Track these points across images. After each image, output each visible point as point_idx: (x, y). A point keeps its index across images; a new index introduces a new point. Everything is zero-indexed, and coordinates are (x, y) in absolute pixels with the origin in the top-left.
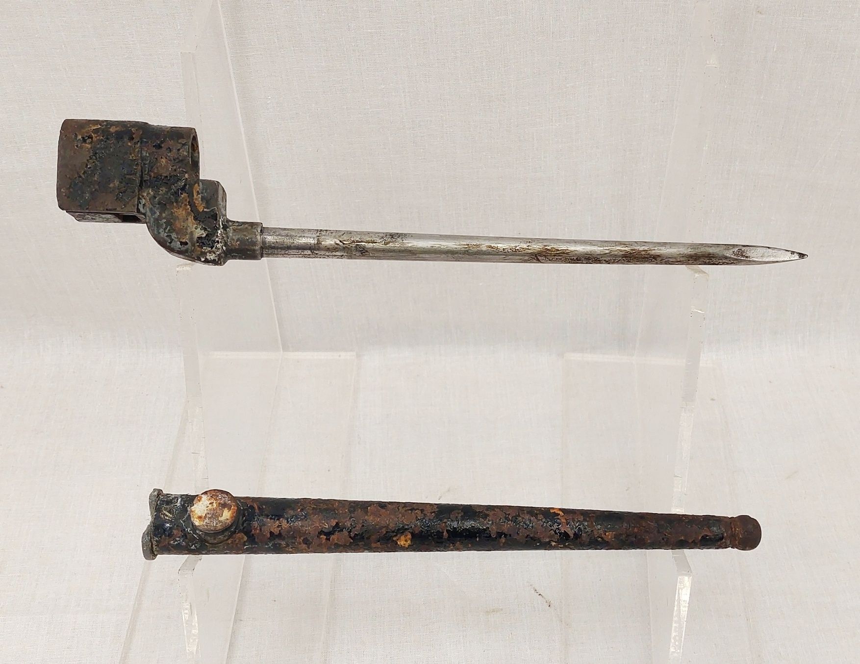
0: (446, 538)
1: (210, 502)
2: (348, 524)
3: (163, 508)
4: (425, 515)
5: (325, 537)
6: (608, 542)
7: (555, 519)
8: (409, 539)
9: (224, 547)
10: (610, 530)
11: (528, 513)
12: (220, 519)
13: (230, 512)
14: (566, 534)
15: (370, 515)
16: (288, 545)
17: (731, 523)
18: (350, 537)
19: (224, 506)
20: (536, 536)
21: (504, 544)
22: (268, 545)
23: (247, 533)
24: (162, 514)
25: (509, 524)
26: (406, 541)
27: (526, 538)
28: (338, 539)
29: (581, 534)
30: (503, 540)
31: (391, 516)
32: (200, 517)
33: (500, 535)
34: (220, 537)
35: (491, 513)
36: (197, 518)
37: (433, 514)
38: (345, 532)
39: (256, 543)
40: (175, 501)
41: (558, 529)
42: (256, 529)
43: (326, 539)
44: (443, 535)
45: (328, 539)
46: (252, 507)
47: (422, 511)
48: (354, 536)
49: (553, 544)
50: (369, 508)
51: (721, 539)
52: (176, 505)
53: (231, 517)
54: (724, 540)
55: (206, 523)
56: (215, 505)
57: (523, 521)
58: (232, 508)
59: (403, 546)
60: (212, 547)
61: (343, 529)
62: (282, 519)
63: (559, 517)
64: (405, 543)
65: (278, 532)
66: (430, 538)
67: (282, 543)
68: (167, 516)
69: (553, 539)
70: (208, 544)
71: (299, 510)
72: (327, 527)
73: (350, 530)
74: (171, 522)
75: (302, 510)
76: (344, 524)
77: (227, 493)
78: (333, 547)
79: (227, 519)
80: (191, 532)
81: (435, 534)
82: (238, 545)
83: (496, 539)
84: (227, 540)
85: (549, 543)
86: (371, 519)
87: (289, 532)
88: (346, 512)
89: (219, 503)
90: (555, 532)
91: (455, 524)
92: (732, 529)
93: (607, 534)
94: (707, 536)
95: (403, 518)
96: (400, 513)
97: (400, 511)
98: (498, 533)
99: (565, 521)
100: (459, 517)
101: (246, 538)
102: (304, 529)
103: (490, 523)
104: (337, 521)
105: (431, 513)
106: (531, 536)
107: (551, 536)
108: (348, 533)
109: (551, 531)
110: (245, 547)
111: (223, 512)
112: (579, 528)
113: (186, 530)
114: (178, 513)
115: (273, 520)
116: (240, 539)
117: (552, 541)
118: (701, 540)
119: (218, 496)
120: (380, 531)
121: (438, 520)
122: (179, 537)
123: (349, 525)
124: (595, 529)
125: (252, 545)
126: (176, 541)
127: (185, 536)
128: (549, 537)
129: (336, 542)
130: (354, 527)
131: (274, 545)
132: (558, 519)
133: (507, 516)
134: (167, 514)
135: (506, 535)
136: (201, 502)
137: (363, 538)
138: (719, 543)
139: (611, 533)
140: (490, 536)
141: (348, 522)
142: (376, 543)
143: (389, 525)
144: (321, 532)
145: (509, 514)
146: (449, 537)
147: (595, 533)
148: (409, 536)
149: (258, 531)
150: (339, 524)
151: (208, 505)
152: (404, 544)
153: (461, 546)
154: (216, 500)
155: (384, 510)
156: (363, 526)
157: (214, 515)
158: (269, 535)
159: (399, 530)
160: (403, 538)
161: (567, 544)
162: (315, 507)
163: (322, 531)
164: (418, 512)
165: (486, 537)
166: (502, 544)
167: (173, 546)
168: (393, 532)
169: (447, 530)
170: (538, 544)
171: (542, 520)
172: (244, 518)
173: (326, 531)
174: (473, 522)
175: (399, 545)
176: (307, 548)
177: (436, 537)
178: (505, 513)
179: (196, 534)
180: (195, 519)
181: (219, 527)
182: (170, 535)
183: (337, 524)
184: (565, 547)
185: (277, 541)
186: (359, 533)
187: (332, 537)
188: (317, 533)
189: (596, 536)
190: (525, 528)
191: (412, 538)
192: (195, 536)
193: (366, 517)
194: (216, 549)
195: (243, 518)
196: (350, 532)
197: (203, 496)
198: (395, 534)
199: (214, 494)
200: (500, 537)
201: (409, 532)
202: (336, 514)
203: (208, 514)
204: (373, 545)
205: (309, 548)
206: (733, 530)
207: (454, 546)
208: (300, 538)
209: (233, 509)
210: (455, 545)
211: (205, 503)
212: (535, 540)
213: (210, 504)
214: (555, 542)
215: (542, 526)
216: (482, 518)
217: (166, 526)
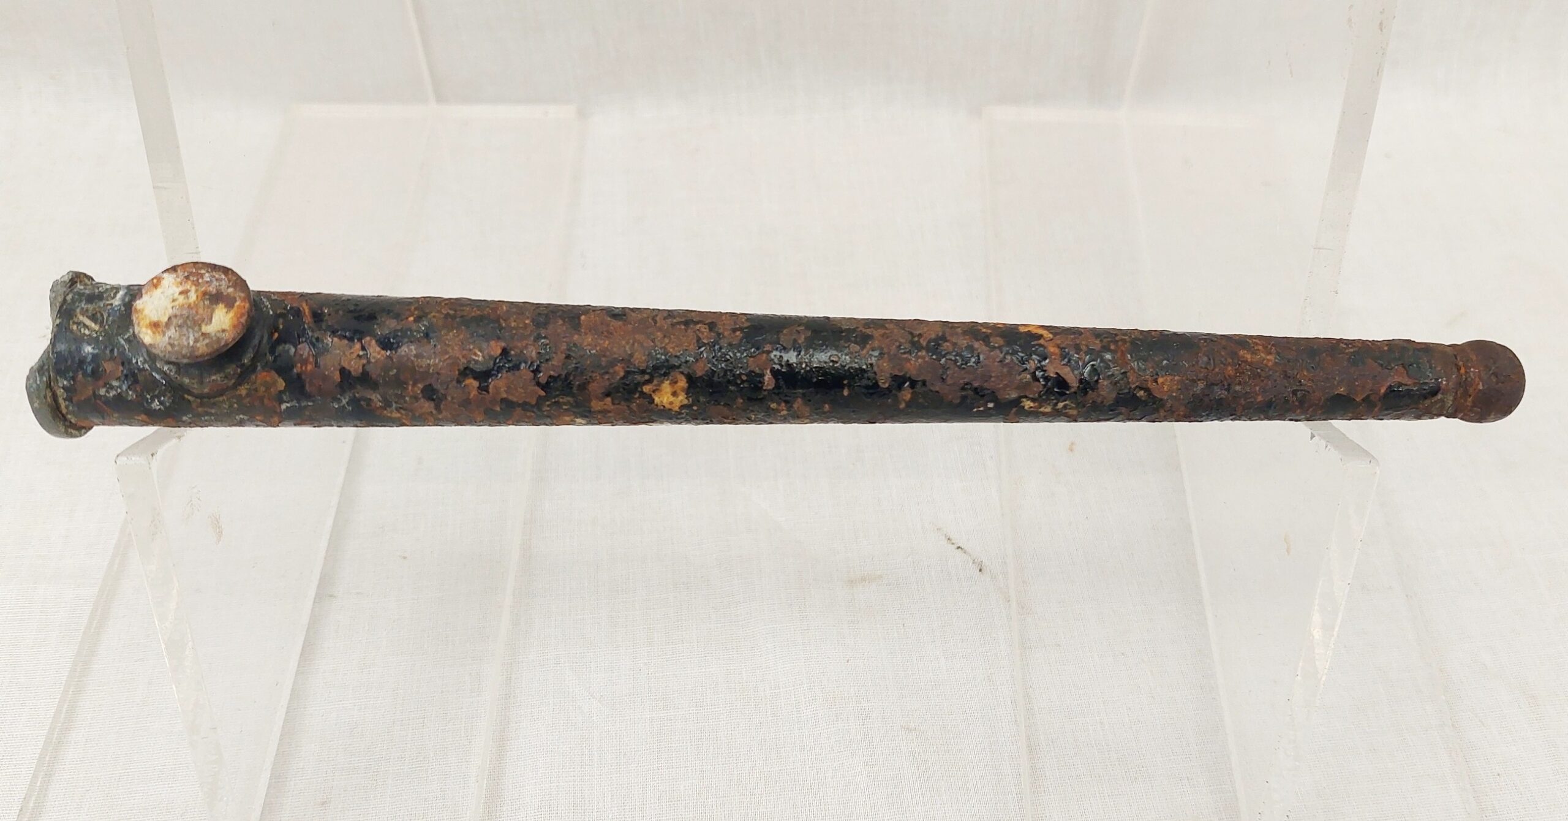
0: (770, 387)
1: (181, 289)
2: (532, 352)
3: (78, 310)
4: (719, 334)
5: (476, 384)
6: (1161, 400)
7: (1034, 346)
8: (683, 390)
9: (231, 406)
10: (1170, 370)
11: (965, 333)
12: (205, 329)
13: (231, 314)
14: (1061, 383)
15: (586, 334)
16: (387, 404)
17: (1456, 356)
18: (538, 384)
19: (216, 298)
20: (986, 385)
21: (909, 404)
22: (339, 401)
23: (283, 369)
24: (74, 323)
25: (920, 357)
26: (674, 394)
27: (963, 389)
28: (509, 387)
29: (1097, 381)
30: (906, 394)
31: (637, 336)
32: (155, 325)
33: (899, 381)
34: (214, 377)
35: (876, 333)
36: (147, 327)
37: (738, 333)
38: (524, 370)
39: (309, 397)
40: (110, 295)
41: (1041, 368)
42: (305, 362)
43: (479, 388)
44: (762, 383)
45: (484, 389)
46: (298, 313)
47: (712, 326)
48: (548, 383)
49: (1028, 404)
50: (583, 317)
51: (1434, 392)
52: (112, 304)
53: (235, 326)
54: (1439, 396)
55: (170, 338)
56: (193, 296)
57: (954, 351)
58: (238, 303)
59: (668, 406)
60: (202, 405)
61: (520, 363)
62: (368, 338)
63: (1042, 341)
64: (672, 399)
65: (360, 370)
66: (732, 388)
67: (373, 397)
68: (86, 326)
69: (1027, 394)
70: (190, 398)
71: (412, 319)
72: (480, 359)
73: (538, 366)
74: (92, 340)
75: (418, 319)
76: (522, 352)
77: (226, 270)
78: (498, 409)
79: (224, 331)
80: (147, 366)
81: (744, 378)
82: (266, 401)
83: (891, 391)
84: (235, 387)
85: (1016, 402)
86: (588, 343)
87: (386, 369)
88: (526, 326)
89: (205, 293)
90: (1033, 374)
91: (792, 357)
92: (1459, 369)
93: (1160, 380)
94: (1400, 384)
95: (667, 341)
96: (660, 329)
97: (658, 325)
98: (895, 378)
99: (1057, 351)
100: (801, 340)
101: (281, 384)
102: (425, 362)
103: (876, 353)
104: (503, 344)
105: (734, 330)
106: (976, 384)
107: (1025, 386)
108: (532, 375)
109: (1023, 375)
110: (284, 406)
111: (213, 311)
112: (1093, 365)
113: (134, 361)
114: (113, 321)
115: (346, 342)
116: (268, 386)
117: (1026, 397)
118: (1386, 395)
119: (202, 276)
120: (611, 371)
121: (749, 346)
122: (118, 379)
123: (534, 354)
124: (1132, 368)
125: (298, 401)
126: (112, 387)
127: (132, 376)
128: (1018, 388)
129: (504, 395)
130: (547, 360)
131: (354, 401)
132: (1041, 345)
133: (916, 339)
134: (88, 322)
135: (913, 384)
136: (159, 290)
137: (569, 386)
138: (1427, 403)
139: (1169, 378)
140: (876, 385)
141: (531, 348)
142: (601, 400)
143: (631, 355)
144: (467, 372)
145: (920, 335)
146: (777, 387)
147: (1132, 378)
148: (683, 383)
149: (309, 367)
150: (508, 353)
151: (176, 295)
152: (671, 403)
153: (806, 410)
154: (196, 284)
155: (620, 323)
156: (568, 357)
157: (189, 319)
158: (337, 377)
159: (656, 368)
160: (666, 386)
161: (1061, 405)
162: (452, 312)
163: (466, 369)
164: (704, 329)
165: (867, 387)
166: (903, 406)
167: (107, 402)
168: (643, 372)
169: (773, 371)
170: (991, 405)
171: (1000, 348)
172: (276, 335)
173: (478, 368)
174: (835, 352)
175: (657, 405)
176: (434, 412)
177: (746, 385)
178: (911, 333)
179: (160, 371)
180: (144, 330)
181: (202, 347)
182: (96, 374)
183: (505, 352)
184: (1056, 415)
185: (361, 392)
186: (560, 375)
187: (493, 383)
188: (457, 373)
189: (1133, 386)
190: (959, 367)
191: (689, 388)
192: (158, 377)
193: (576, 337)
194: (213, 411)
195: (271, 335)
196: (536, 371)
197: (166, 275)
198: (647, 377)
199: (192, 271)
200: (900, 387)
201: (682, 373)
202: (501, 328)
203: (176, 316)
204: (596, 405)
205: (438, 408)
206: (1463, 371)
207: (788, 410)
208: (414, 385)
209: (239, 307)
210: (791, 407)
211: (170, 291)
212: (983, 396)
213: (181, 293)
214: (1033, 400)
215: (1001, 361)
216: (856, 343)
217: (84, 352)
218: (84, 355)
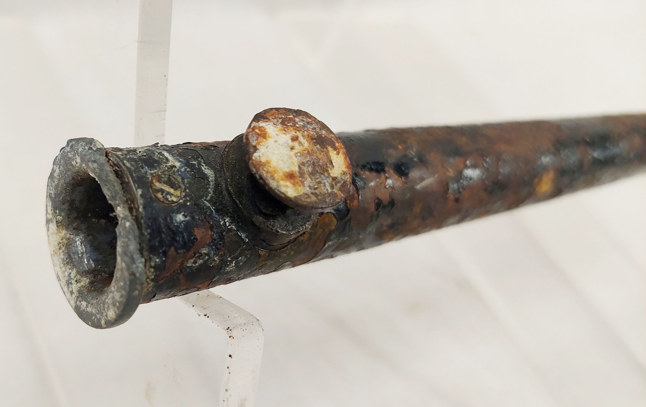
3: (150, 177)
5: (452, 196)
8: (550, 179)
12: (332, 173)
13: (341, 155)
18: (485, 190)
19: (321, 142)
22: (365, 231)
26: (546, 184)
28: (469, 196)
42: (352, 198)
43: (453, 200)
45: (456, 200)
48: (489, 188)
52: (174, 167)
53: (348, 167)
55: (309, 186)
58: (337, 144)
62: (387, 168)
64: (545, 188)
65: (388, 198)
71: (400, 147)
72: (452, 174)
75: (405, 147)
77: (304, 113)
79: (344, 173)
87: (403, 194)
89: (310, 137)
101: (334, 223)
102: (425, 183)
104: (463, 160)
108: (482, 182)
111: (329, 155)
114: (190, 184)
115: (374, 174)
122: (208, 245)
136: (271, 140)
148: (551, 174)
151: (290, 143)
152: (544, 191)
157: (315, 165)
158: (373, 208)
160: (544, 178)
163: (447, 184)
167: (190, 273)
180: (282, 183)
182: (187, 245)
185: (381, 219)
187: (461, 194)
188: (443, 189)
191: (553, 177)
196: (484, 179)
197: (262, 124)
203: (303, 164)
209: (339, 147)
211: (282, 140)
213: (294, 140)
217: (176, 221)
218: (176, 224)
